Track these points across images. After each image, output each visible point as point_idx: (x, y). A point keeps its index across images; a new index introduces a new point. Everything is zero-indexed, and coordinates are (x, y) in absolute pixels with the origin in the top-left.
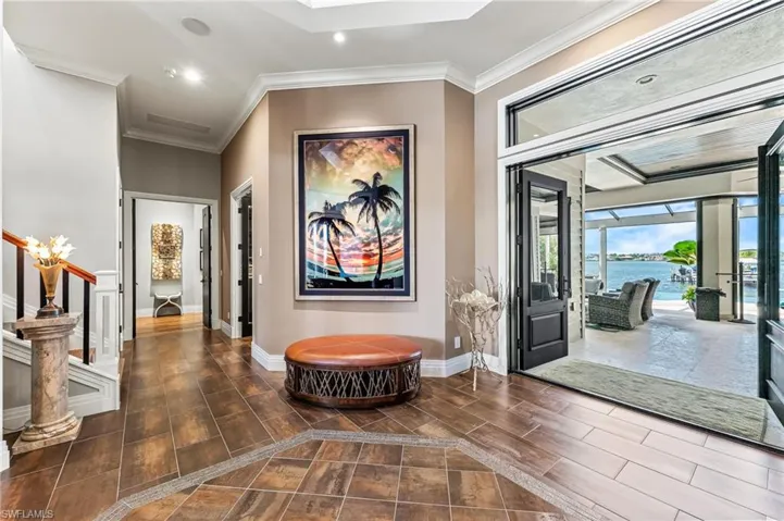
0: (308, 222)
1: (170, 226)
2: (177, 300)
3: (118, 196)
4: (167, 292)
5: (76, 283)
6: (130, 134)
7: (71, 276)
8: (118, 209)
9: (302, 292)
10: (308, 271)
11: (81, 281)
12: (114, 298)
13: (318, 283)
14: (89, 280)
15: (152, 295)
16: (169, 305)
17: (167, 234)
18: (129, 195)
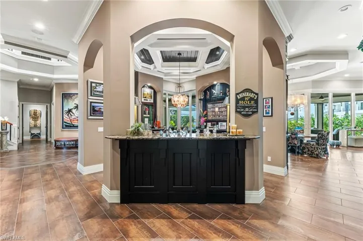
0: (64, 112)
1: (36, 110)
2: (40, 134)
3: (17, 104)
4: (35, 131)
5: (8, 125)
6: (21, 87)
7: (8, 124)
8: (17, 108)
9: (63, 128)
10: (64, 123)
11: (9, 125)
12: (16, 129)
13: (66, 126)
14: (11, 125)
15: (30, 132)
16: (36, 135)
17: (35, 113)
18: (21, 103)
